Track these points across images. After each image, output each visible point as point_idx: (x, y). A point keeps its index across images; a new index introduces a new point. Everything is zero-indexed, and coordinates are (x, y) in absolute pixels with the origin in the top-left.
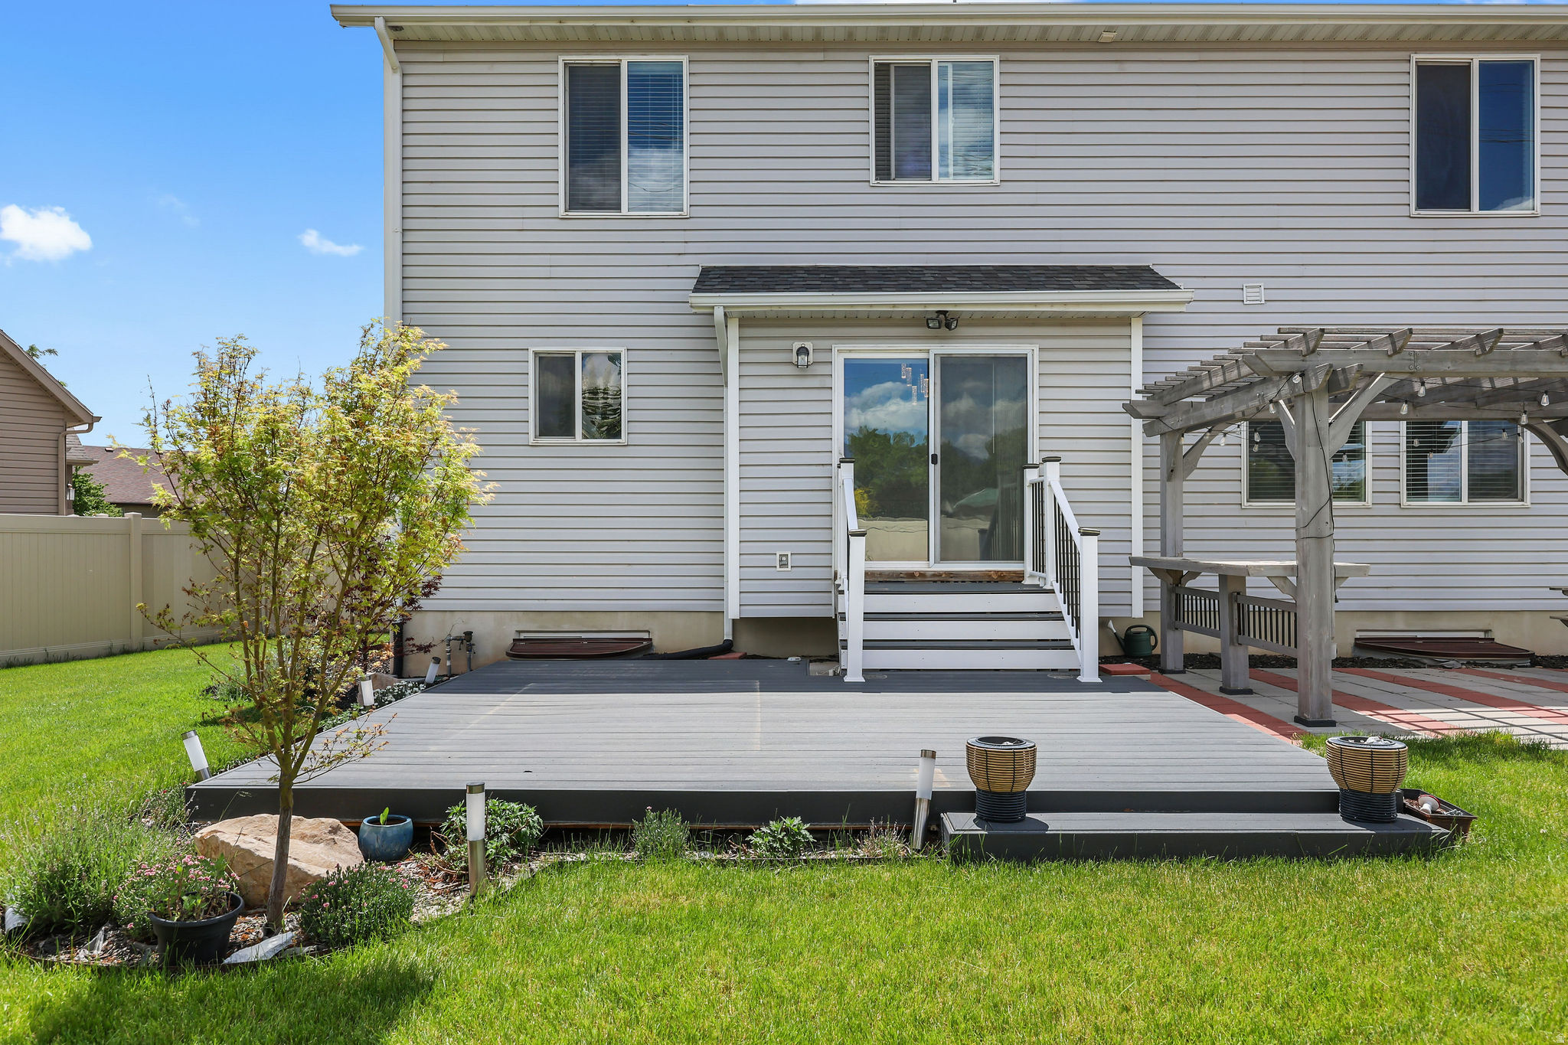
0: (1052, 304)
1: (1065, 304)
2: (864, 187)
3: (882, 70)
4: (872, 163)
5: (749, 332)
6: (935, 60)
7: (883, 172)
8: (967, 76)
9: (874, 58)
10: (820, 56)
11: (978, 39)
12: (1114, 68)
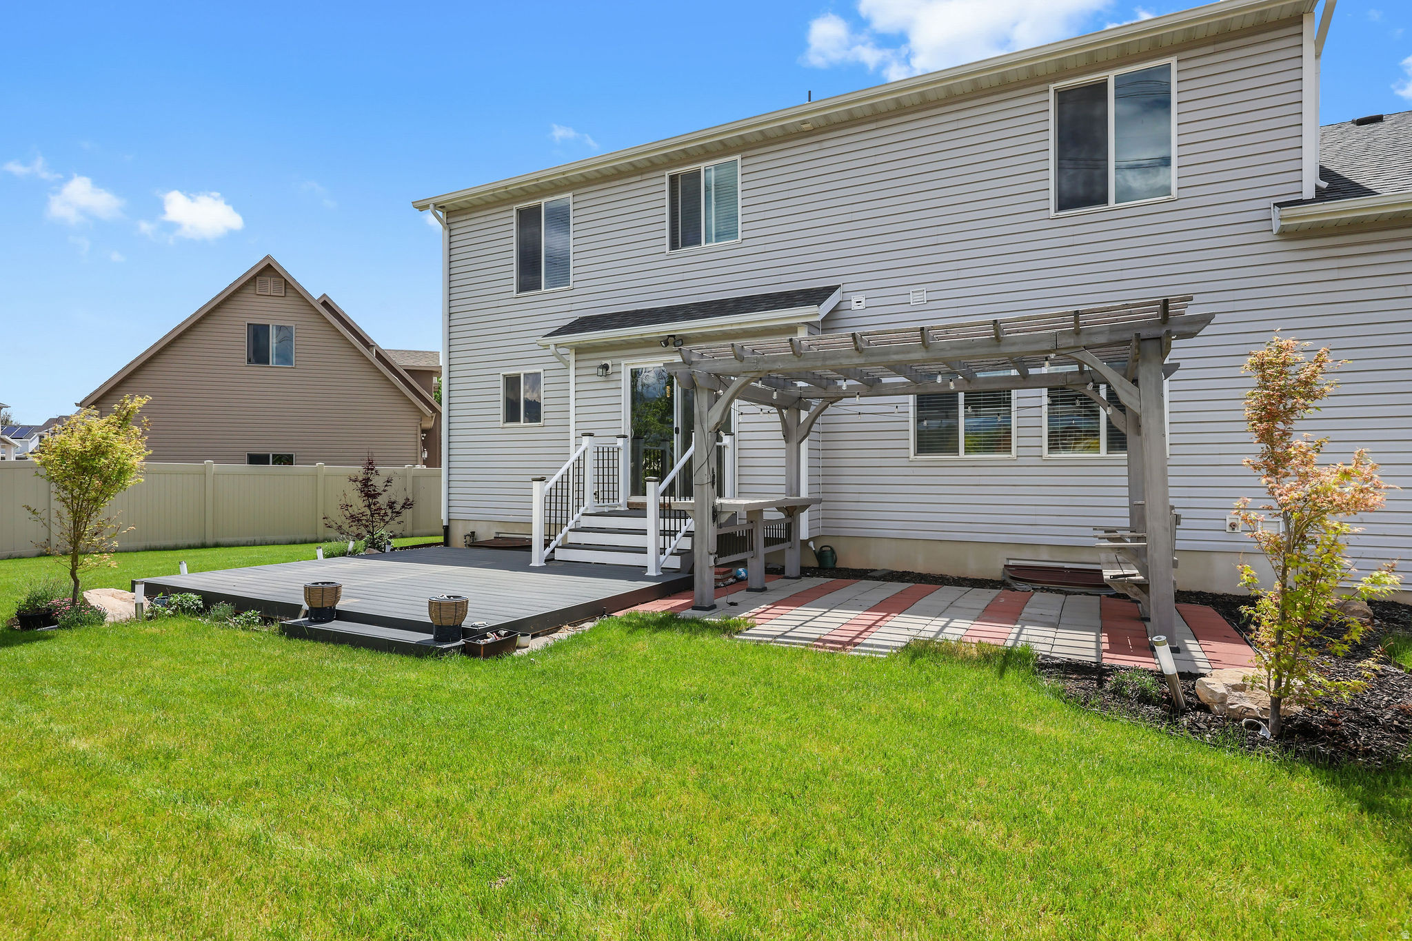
0: (732, 324)
1: (740, 323)
2: (662, 257)
3: (673, 179)
4: (667, 241)
5: (581, 357)
6: (702, 166)
7: (674, 245)
8: (723, 172)
9: (667, 173)
10: (639, 178)
11: (725, 148)
12: (816, 147)
